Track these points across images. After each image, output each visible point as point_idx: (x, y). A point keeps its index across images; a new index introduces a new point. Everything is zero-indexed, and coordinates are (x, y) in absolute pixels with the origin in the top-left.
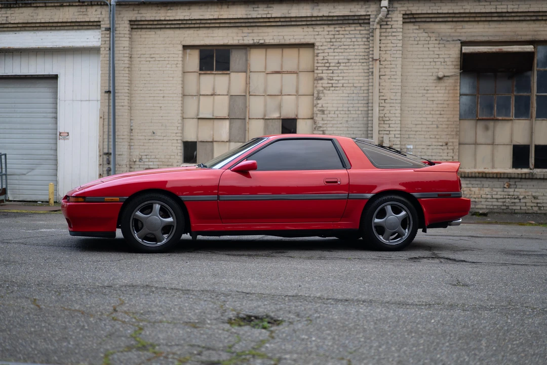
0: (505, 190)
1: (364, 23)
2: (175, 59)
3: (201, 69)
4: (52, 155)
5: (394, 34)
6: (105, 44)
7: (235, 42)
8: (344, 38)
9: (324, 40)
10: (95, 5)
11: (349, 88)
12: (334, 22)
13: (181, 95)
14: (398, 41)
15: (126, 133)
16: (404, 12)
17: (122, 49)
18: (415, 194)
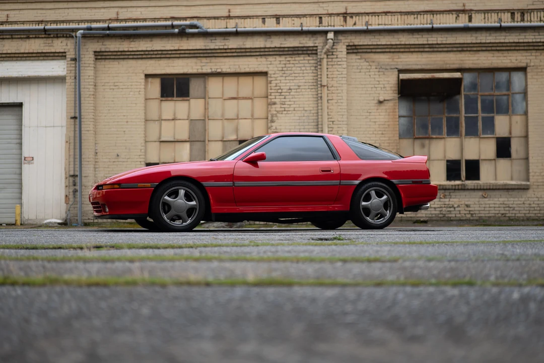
0: (441, 200)
1: (312, 54)
2: (138, 87)
3: (162, 96)
4: (16, 179)
5: (339, 63)
6: (70, 73)
7: (194, 71)
8: (294, 67)
9: (276, 69)
10: (60, 37)
11: (300, 112)
12: (285, 53)
13: (144, 120)
14: (343, 70)
15: (91, 156)
16: (347, 44)
17: (88, 77)
18: (394, 181)
